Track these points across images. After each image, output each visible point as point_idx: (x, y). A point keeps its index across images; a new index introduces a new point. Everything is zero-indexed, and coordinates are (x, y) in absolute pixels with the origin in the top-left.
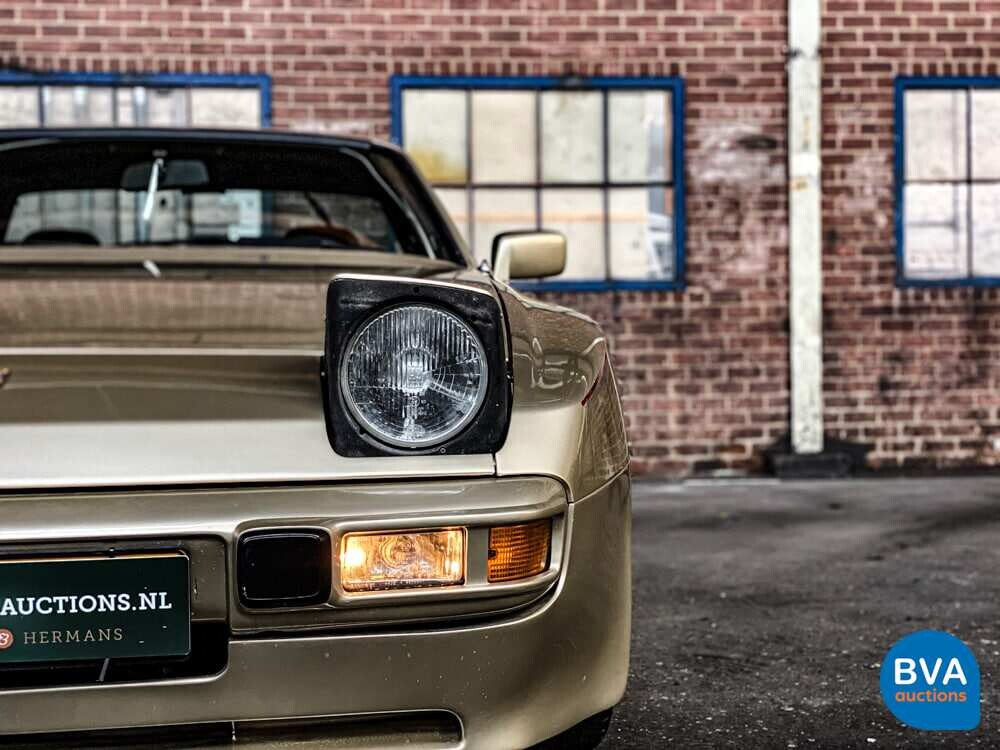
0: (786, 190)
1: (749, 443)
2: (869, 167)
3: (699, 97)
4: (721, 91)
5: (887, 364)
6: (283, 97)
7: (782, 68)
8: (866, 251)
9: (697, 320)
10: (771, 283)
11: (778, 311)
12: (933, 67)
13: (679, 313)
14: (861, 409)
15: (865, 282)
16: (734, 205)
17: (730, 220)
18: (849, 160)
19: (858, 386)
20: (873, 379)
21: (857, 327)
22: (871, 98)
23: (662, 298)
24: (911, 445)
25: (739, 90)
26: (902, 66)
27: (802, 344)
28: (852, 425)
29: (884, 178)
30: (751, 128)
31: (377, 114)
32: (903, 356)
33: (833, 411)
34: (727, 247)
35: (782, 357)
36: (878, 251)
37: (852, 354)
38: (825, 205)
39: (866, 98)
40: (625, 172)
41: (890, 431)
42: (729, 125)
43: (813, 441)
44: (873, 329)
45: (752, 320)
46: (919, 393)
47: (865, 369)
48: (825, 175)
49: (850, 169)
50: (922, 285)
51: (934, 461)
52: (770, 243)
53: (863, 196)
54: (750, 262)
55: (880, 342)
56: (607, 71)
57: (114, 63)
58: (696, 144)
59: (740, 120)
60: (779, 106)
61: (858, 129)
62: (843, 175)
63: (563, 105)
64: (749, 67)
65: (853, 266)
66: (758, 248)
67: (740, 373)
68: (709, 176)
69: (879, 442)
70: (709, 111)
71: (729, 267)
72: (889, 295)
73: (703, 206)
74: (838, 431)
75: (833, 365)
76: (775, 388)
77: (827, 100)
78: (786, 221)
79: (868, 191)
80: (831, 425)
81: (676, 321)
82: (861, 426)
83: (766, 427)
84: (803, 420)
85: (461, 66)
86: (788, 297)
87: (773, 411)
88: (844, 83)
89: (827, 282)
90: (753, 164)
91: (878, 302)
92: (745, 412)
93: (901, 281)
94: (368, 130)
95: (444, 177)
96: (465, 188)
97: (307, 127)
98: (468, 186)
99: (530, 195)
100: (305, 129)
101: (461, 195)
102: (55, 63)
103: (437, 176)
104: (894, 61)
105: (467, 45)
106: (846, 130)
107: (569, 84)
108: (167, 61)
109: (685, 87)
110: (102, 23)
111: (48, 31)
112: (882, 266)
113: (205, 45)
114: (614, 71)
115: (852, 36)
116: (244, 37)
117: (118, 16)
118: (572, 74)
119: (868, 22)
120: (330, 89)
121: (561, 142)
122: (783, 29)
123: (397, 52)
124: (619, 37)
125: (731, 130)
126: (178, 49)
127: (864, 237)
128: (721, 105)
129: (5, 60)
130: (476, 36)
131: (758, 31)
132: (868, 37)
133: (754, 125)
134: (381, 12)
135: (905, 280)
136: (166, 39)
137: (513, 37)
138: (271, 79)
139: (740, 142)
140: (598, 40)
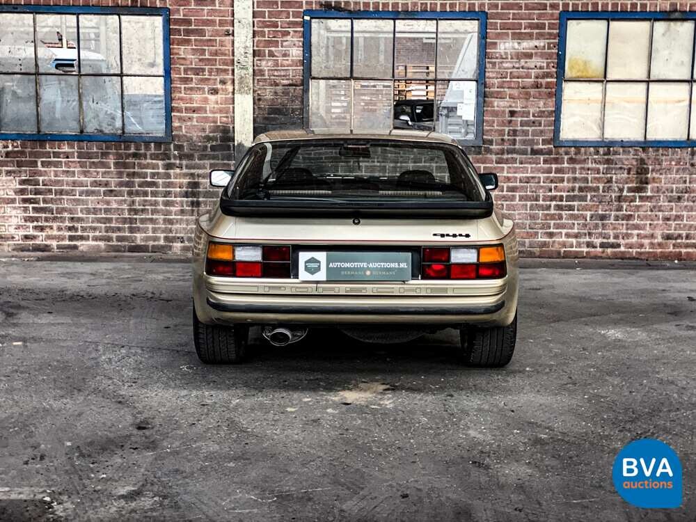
6: (494, 25)
31: (550, 36)
57: (395, 5)
63: (668, 30)
85: (605, 6)
94: (544, 47)
95: (588, 75)
96: (602, 81)
97: (507, 45)
98: (604, 80)
99: (643, 86)
100: (506, 46)
101: (599, 87)
102: (361, 5)
103: (585, 74)
107: (672, 17)
108: (426, 4)
118: (676, 10)
120: (522, 21)
121: (665, 53)
129: (333, 4)
138: (487, 14)
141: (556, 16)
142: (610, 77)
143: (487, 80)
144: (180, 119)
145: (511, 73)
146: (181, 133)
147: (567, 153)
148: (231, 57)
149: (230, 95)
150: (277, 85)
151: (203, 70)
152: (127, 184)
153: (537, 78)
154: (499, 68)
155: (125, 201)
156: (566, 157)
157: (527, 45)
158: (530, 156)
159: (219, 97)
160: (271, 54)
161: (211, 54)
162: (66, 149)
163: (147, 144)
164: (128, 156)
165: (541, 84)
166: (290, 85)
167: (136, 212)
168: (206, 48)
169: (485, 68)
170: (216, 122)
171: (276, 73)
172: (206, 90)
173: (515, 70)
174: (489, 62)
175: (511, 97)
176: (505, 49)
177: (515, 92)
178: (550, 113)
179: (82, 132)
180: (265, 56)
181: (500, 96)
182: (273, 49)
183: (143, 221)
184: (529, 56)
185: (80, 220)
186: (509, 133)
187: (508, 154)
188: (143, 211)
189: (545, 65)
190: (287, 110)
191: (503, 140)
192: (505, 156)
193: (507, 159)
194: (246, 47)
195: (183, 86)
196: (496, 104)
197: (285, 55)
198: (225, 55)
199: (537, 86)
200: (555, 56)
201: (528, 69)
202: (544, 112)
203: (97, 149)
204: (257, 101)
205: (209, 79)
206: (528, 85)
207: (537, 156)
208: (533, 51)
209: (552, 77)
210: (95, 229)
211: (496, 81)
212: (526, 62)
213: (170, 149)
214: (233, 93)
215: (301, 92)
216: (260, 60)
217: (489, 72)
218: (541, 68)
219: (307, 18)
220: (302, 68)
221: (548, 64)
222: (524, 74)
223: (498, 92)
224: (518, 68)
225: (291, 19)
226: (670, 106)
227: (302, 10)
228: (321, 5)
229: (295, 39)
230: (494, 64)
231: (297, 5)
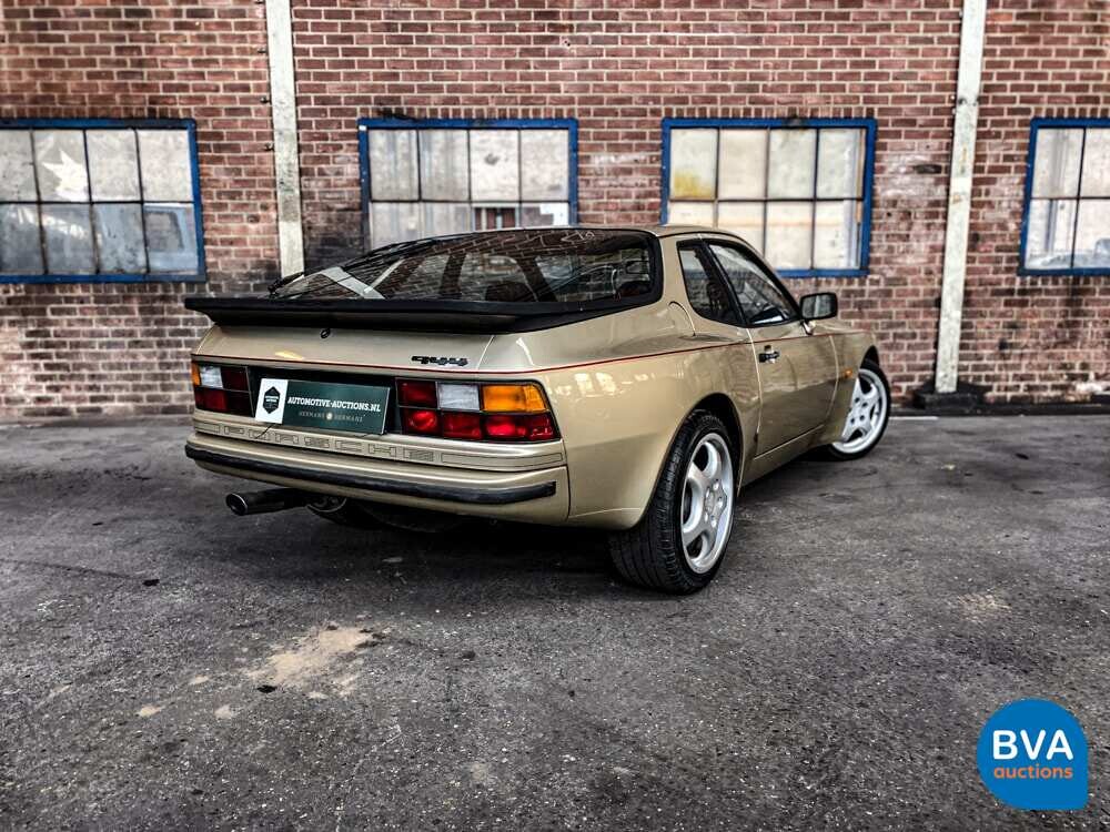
0: (946, 203)
1: (904, 385)
2: (1007, 188)
3: (887, 134)
4: (903, 129)
5: (1006, 330)
6: (586, 136)
7: (950, 112)
8: (999, 249)
9: (874, 299)
10: (929, 272)
11: (933, 291)
12: (1061, 111)
13: (862, 293)
14: (985, 362)
15: (996, 272)
17: (903, 225)
18: (992, 181)
19: (984, 346)
20: (996, 341)
21: (987, 304)
22: (1013, 135)
23: (850, 283)
24: (1018, 386)
25: (917, 128)
26: (1038, 110)
27: (948, 316)
28: (977, 373)
29: (1017, 195)
30: (923, 158)
31: (652, 147)
32: (1018, 324)
33: (965, 363)
34: (900, 246)
35: (934, 325)
36: (1009, 250)
37: (982, 323)
38: (972, 215)
39: (1009, 135)
40: (829, 189)
41: (1003, 377)
42: (908, 155)
43: (949, 385)
44: (999, 306)
45: (914, 299)
46: (1026, 351)
47: (990, 333)
48: (975, 193)
49: (992, 188)
50: (1036, 273)
51: (1032, 397)
52: (930, 243)
53: (1000, 209)
54: (915, 257)
55: (1003, 315)
56: (820, 115)
57: (468, 112)
58: (882, 169)
59: (915, 152)
60: (945, 141)
61: (1001, 158)
62: (987, 193)
63: (786, 141)
64: (924, 111)
65: (989, 260)
66: (922, 247)
67: (902, 336)
68: (890, 193)
69: (995, 385)
70: (893, 145)
71: (900, 260)
72: (1012, 281)
73: (885, 216)
74: (967, 377)
75: (968, 331)
76: (926, 347)
77: (980, 135)
78: (945, 226)
79: (1005, 204)
80: (963, 373)
81: (859, 299)
82: (984, 374)
83: (917, 374)
84: (944, 370)
85: (714, 111)
86: (941, 282)
87: (923, 363)
88: (994, 123)
89: (969, 271)
90: (923, 184)
91: (1004, 286)
92: (904, 363)
93: (1022, 272)
94: (646, 160)
95: (698, 194)
96: (712, 201)
97: (602, 158)
98: (715, 199)
99: (759, 207)
100: (601, 160)
101: (709, 208)
102: (428, 112)
103: (693, 193)
104: (1032, 107)
105: (719, 95)
106: (992, 159)
107: (791, 125)
108: (505, 110)
109: (877, 127)
110: (459, 82)
111: (422, 88)
112: (1010, 260)
113: (532, 97)
114: (825, 115)
115: (1003, 88)
116: (559, 92)
117: (471, 77)
118: (795, 117)
119: (1016, 76)
120: (619, 130)
121: (783, 168)
122: (953, 82)
123: (668, 100)
124: (831, 88)
125: (908, 159)
126: (513, 101)
127: (998, 239)
128: (902, 140)
129: (393, 111)
130: (726, 88)
131: (934, 83)
132: (1015, 88)
133: (926, 155)
134: (657, 71)
135: (1025, 270)
136: (504, 94)
137: (753, 89)
138: (577, 121)
139: (914, 167)
140: (815, 91)
141: (659, 123)
142: (721, 196)
143: (581, 201)
144: (216, 254)
145: (608, 193)
146: (217, 271)
148: (273, 177)
149: (274, 223)
150: (330, 209)
151: (240, 194)
152: (155, 333)
153: (638, 197)
154: (595, 186)
155: (154, 353)
157: (625, 159)
159: (260, 226)
160: (322, 173)
161: (248, 174)
162: (79, 292)
163: (177, 284)
164: (154, 299)
165: (643, 205)
166: (346, 210)
167: (169, 366)
168: (242, 166)
169: (578, 186)
170: (258, 256)
171: (328, 196)
172: (245, 217)
173: (612, 189)
174: (582, 180)
176: (601, 163)
177: (614, 215)
179: (98, 271)
180: (313, 175)
181: (596, 219)
182: (323, 166)
183: (177, 377)
184: (628, 172)
185: (101, 377)
188: (177, 365)
189: (646, 182)
190: (345, 240)
194: (289, 164)
195: (216, 214)
197: (338, 173)
198: (265, 174)
199: (639, 207)
200: (657, 172)
201: (628, 187)
203: (118, 291)
204: (307, 229)
205: (246, 205)
206: (628, 207)
208: (633, 166)
209: (655, 196)
210: (120, 388)
211: (591, 202)
212: (625, 180)
213: (205, 291)
214: (277, 220)
215: (359, 218)
216: (308, 180)
217: (582, 191)
218: (643, 186)
219: (363, 128)
220: (359, 189)
221: (651, 181)
222: (622, 194)
223: (594, 216)
224: (616, 187)
225: (344, 130)
226: (790, 230)
227: (355, 119)
228: (379, 112)
229: (349, 154)
230: (588, 182)
231: (350, 113)
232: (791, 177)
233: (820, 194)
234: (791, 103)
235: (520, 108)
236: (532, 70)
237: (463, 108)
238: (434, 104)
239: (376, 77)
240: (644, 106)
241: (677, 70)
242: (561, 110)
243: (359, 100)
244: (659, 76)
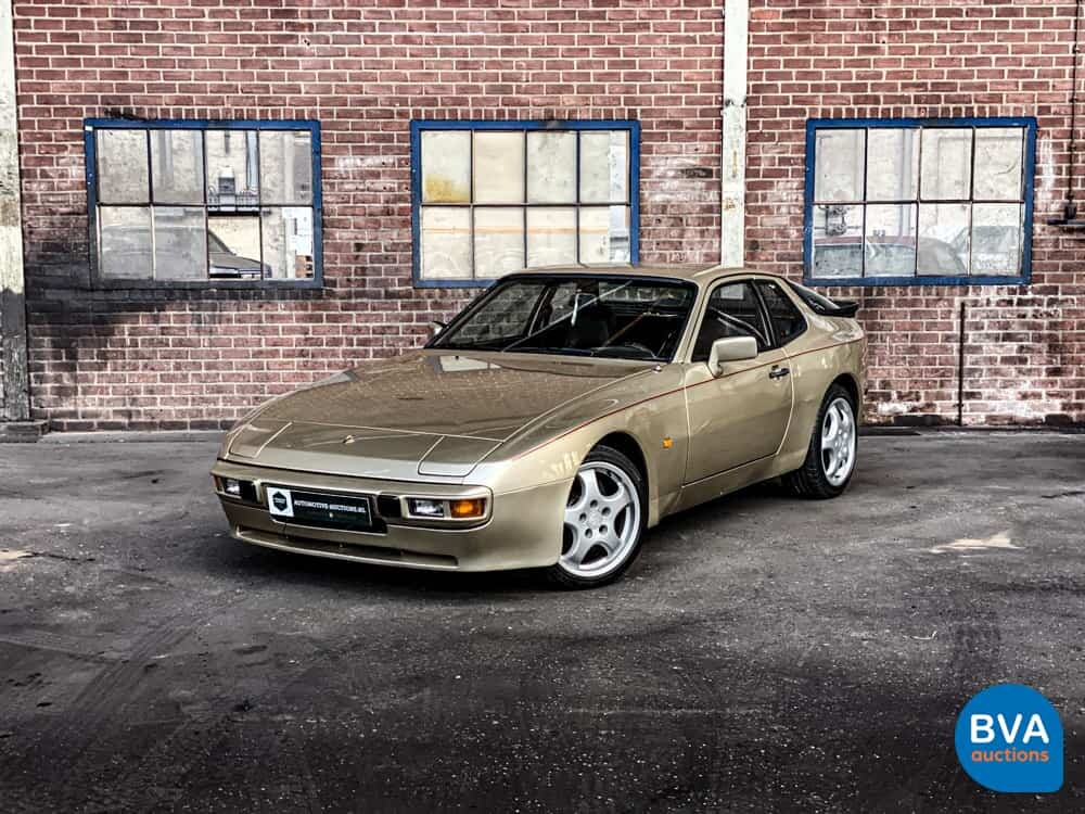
0: (719, 209)
2: (786, 192)
3: (651, 136)
4: (669, 131)
6: (330, 137)
7: (718, 113)
8: (781, 258)
12: (838, 111)
16: (678, 221)
17: (675, 232)
18: (769, 186)
22: (789, 136)
25: (683, 130)
26: (814, 111)
29: (797, 200)
30: (692, 161)
31: (401, 150)
34: (672, 254)
36: (791, 258)
38: (747, 221)
39: (783, 137)
40: (593, 194)
42: (675, 158)
48: (746, 196)
49: (769, 192)
50: (824, 283)
52: (704, 251)
53: (780, 215)
56: (578, 117)
57: (202, 112)
58: (650, 172)
59: (683, 155)
60: (714, 143)
61: (777, 162)
62: (764, 198)
63: (545, 142)
64: (691, 113)
65: (771, 269)
66: (696, 255)
68: (659, 198)
70: (659, 146)
73: (654, 222)
77: (752, 138)
78: (719, 233)
79: (784, 210)
85: (465, 113)
88: (767, 125)
90: (694, 189)
93: (808, 282)
94: (394, 164)
95: (452, 199)
96: (467, 206)
97: (347, 161)
98: (471, 205)
99: (519, 213)
100: (346, 163)
101: (465, 212)
102: (159, 111)
103: (447, 198)
104: (807, 107)
105: (470, 97)
106: (767, 162)
107: (548, 127)
108: (242, 110)
109: (640, 129)
110: (193, 82)
111: (152, 88)
112: (794, 269)
113: (270, 98)
114: (585, 117)
115: (774, 88)
116: (300, 93)
117: (204, 77)
118: (552, 119)
119: (787, 76)
120: (365, 132)
121: (543, 171)
122: (719, 82)
123: (415, 102)
124: (589, 90)
125: (676, 162)
126: (251, 101)
127: (779, 246)
128: (668, 143)
129: (122, 111)
130: (477, 90)
131: (699, 84)
132: (786, 88)
133: (695, 158)
134: (403, 71)
135: (810, 280)
136: (240, 94)
137: (505, 90)
138: (319, 122)
139: (682, 171)
140: (573, 92)
141: (406, 126)
142: (478, 201)
143: (325, 205)
145: (354, 197)
147: (430, 296)
150: (53, 213)
153: (387, 202)
154: (340, 190)
156: (429, 301)
157: (372, 162)
158: (383, 300)
160: (44, 175)
165: (393, 210)
166: (69, 214)
169: (322, 190)
171: (51, 199)
173: (359, 193)
174: (326, 183)
175: (357, 227)
176: (345, 167)
177: (361, 220)
178: (406, 246)
180: (35, 177)
181: (343, 226)
182: (46, 168)
184: (377, 175)
186: (356, 271)
187: (357, 298)
189: (396, 186)
190: (69, 246)
191: (348, 280)
192: (353, 301)
193: (356, 305)
194: (9, 166)
196: (337, 235)
197: (62, 175)
199: (388, 212)
200: (407, 176)
201: (376, 191)
202: (398, 244)
204: (27, 234)
206: (375, 211)
207: (394, 300)
208: (381, 169)
209: (406, 201)
211: (336, 207)
212: (372, 183)
215: (85, 222)
216: (30, 182)
217: (326, 195)
218: (391, 190)
219: (89, 128)
220: (85, 191)
221: (400, 185)
222: (371, 198)
223: (340, 220)
224: (363, 190)
225: (68, 130)
226: (553, 236)
227: (81, 119)
228: (107, 112)
229: (74, 155)
230: (332, 185)
231: (75, 112)
232: (552, 181)
233: (584, 199)
234: (548, 104)
235: (258, 108)
236: (270, 70)
237: (196, 108)
238: (165, 103)
239: (104, 75)
240: (392, 108)
241: (425, 71)
242: (303, 111)
243: (84, 100)
244: (406, 77)
